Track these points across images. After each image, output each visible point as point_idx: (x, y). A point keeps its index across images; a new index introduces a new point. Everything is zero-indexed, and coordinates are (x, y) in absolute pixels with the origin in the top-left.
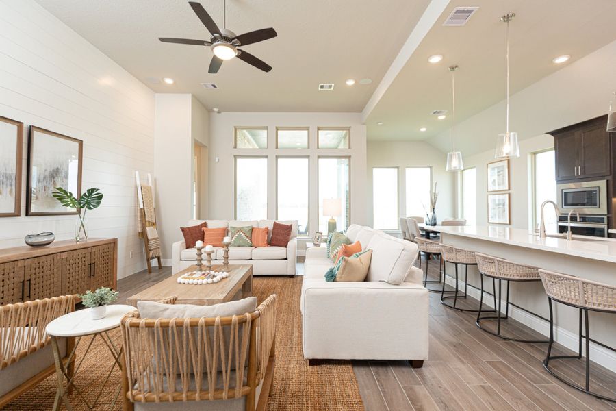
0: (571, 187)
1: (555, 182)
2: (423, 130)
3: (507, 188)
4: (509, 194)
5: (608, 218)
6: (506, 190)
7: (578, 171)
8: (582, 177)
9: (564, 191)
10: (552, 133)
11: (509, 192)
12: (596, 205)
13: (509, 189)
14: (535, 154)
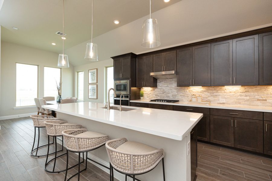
0: (118, 82)
1: (113, 80)
2: (54, 44)
3: (96, 82)
4: (97, 85)
5: (130, 96)
6: (96, 83)
7: (121, 76)
8: (122, 78)
9: (116, 84)
10: (113, 58)
11: (97, 84)
12: (126, 90)
13: (97, 83)
14: (107, 67)
